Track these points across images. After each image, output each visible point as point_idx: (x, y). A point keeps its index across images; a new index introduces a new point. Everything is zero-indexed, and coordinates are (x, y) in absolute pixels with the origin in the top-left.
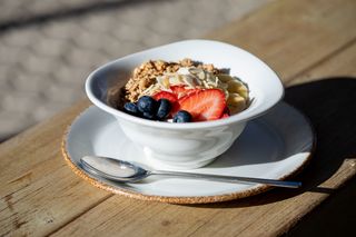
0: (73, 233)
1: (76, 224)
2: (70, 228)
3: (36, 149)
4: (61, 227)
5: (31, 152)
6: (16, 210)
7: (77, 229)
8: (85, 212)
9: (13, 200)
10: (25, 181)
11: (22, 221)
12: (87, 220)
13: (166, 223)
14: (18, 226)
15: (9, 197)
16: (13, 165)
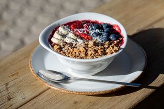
0: (33, 105)
1: (35, 100)
2: (32, 102)
3: (22, 60)
4: (28, 102)
5: (19, 61)
6: (9, 91)
7: (35, 103)
8: (40, 94)
9: (8, 86)
10: (15, 76)
11: (11, 97)
12: (40, 99)
13: (76, 103)
14: (9, 100)
15: (7, 84)
16: (11, 67)
